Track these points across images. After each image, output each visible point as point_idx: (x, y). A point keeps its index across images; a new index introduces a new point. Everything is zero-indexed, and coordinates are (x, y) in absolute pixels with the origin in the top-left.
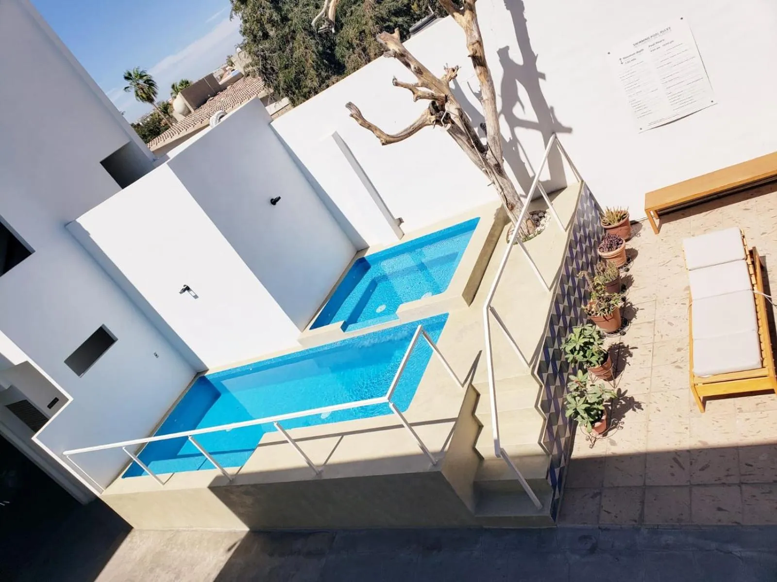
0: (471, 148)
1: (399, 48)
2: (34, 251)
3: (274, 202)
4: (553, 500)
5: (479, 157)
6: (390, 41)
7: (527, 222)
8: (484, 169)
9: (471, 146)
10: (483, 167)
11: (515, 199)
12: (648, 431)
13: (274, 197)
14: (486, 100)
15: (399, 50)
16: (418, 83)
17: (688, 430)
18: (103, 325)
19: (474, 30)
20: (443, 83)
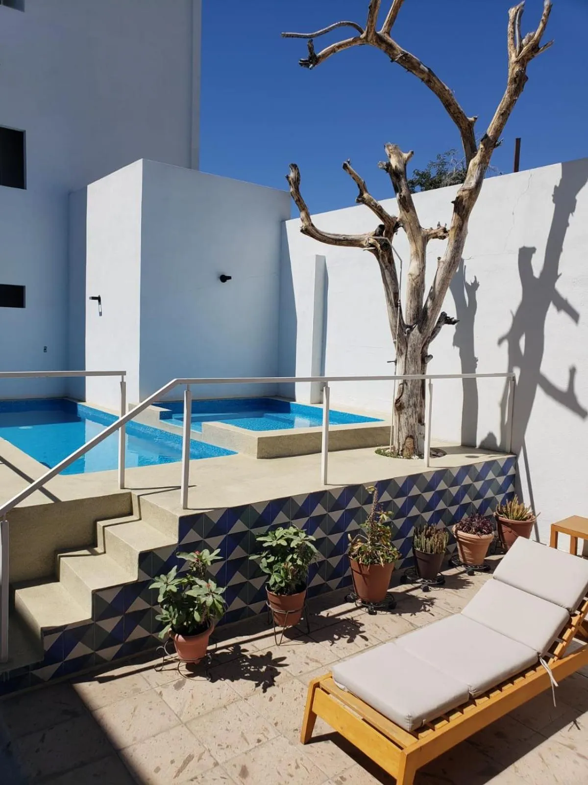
0: (394, 305)
1: (398, 166)
2: (26, 189)
3: (224, 278)
4: (27, 668)
5: (396, 322)
6: (395, 155)
7: (406, 439)
8: (395, 340)
9: (395, 304)
10: (396, 339)
11: (409, 401)
12: (225, 707)
13: (227, 275)
14: (443, 262)
15: (396, 166)
16: (397, 218)
17: (257, 744)
18: (25, 286)
19: (474, 176)
20: (422, 233)
